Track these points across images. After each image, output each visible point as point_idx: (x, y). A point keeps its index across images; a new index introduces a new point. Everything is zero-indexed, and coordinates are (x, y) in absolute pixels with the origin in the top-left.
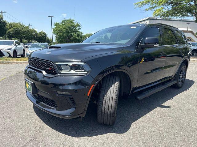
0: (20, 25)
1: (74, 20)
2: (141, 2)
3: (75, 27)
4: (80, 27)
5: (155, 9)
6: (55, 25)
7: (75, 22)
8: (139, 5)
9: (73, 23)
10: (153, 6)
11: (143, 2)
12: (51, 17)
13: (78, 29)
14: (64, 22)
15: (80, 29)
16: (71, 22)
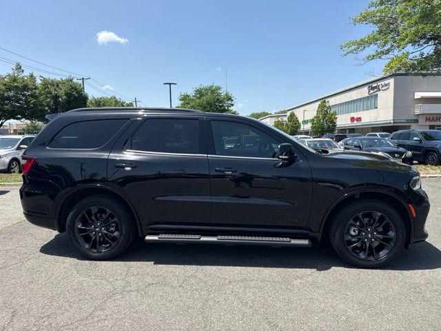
0: (116, 101)
1: (219, 89)
2: (358, 40)
3: (220, 102)
4: (232, 100)
5: (391, 55)
6: (181, 100)
7: (223, 92)
8: (353, 47)
9: (219, 95)
10: (386, 48)
11: (362, 40)
12: (170, 84)
13: (228, 107)
14: (200, 93)
15: (232, 105)
16: (213, 92)
